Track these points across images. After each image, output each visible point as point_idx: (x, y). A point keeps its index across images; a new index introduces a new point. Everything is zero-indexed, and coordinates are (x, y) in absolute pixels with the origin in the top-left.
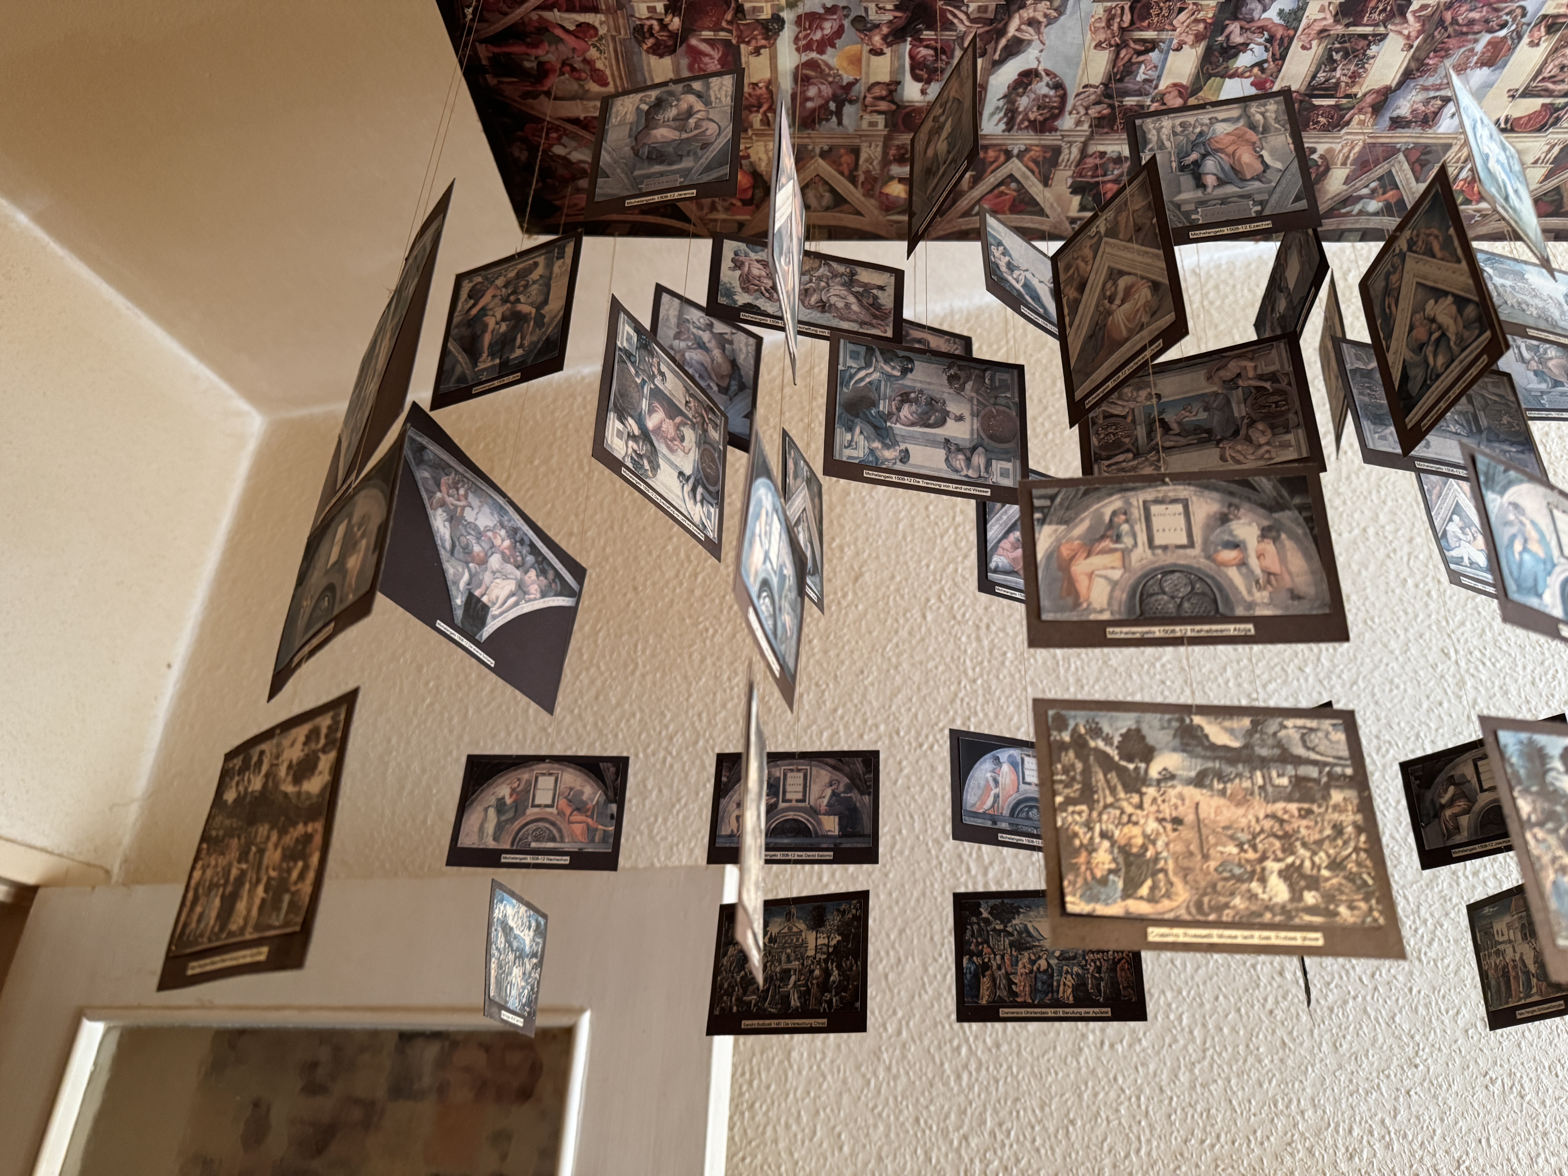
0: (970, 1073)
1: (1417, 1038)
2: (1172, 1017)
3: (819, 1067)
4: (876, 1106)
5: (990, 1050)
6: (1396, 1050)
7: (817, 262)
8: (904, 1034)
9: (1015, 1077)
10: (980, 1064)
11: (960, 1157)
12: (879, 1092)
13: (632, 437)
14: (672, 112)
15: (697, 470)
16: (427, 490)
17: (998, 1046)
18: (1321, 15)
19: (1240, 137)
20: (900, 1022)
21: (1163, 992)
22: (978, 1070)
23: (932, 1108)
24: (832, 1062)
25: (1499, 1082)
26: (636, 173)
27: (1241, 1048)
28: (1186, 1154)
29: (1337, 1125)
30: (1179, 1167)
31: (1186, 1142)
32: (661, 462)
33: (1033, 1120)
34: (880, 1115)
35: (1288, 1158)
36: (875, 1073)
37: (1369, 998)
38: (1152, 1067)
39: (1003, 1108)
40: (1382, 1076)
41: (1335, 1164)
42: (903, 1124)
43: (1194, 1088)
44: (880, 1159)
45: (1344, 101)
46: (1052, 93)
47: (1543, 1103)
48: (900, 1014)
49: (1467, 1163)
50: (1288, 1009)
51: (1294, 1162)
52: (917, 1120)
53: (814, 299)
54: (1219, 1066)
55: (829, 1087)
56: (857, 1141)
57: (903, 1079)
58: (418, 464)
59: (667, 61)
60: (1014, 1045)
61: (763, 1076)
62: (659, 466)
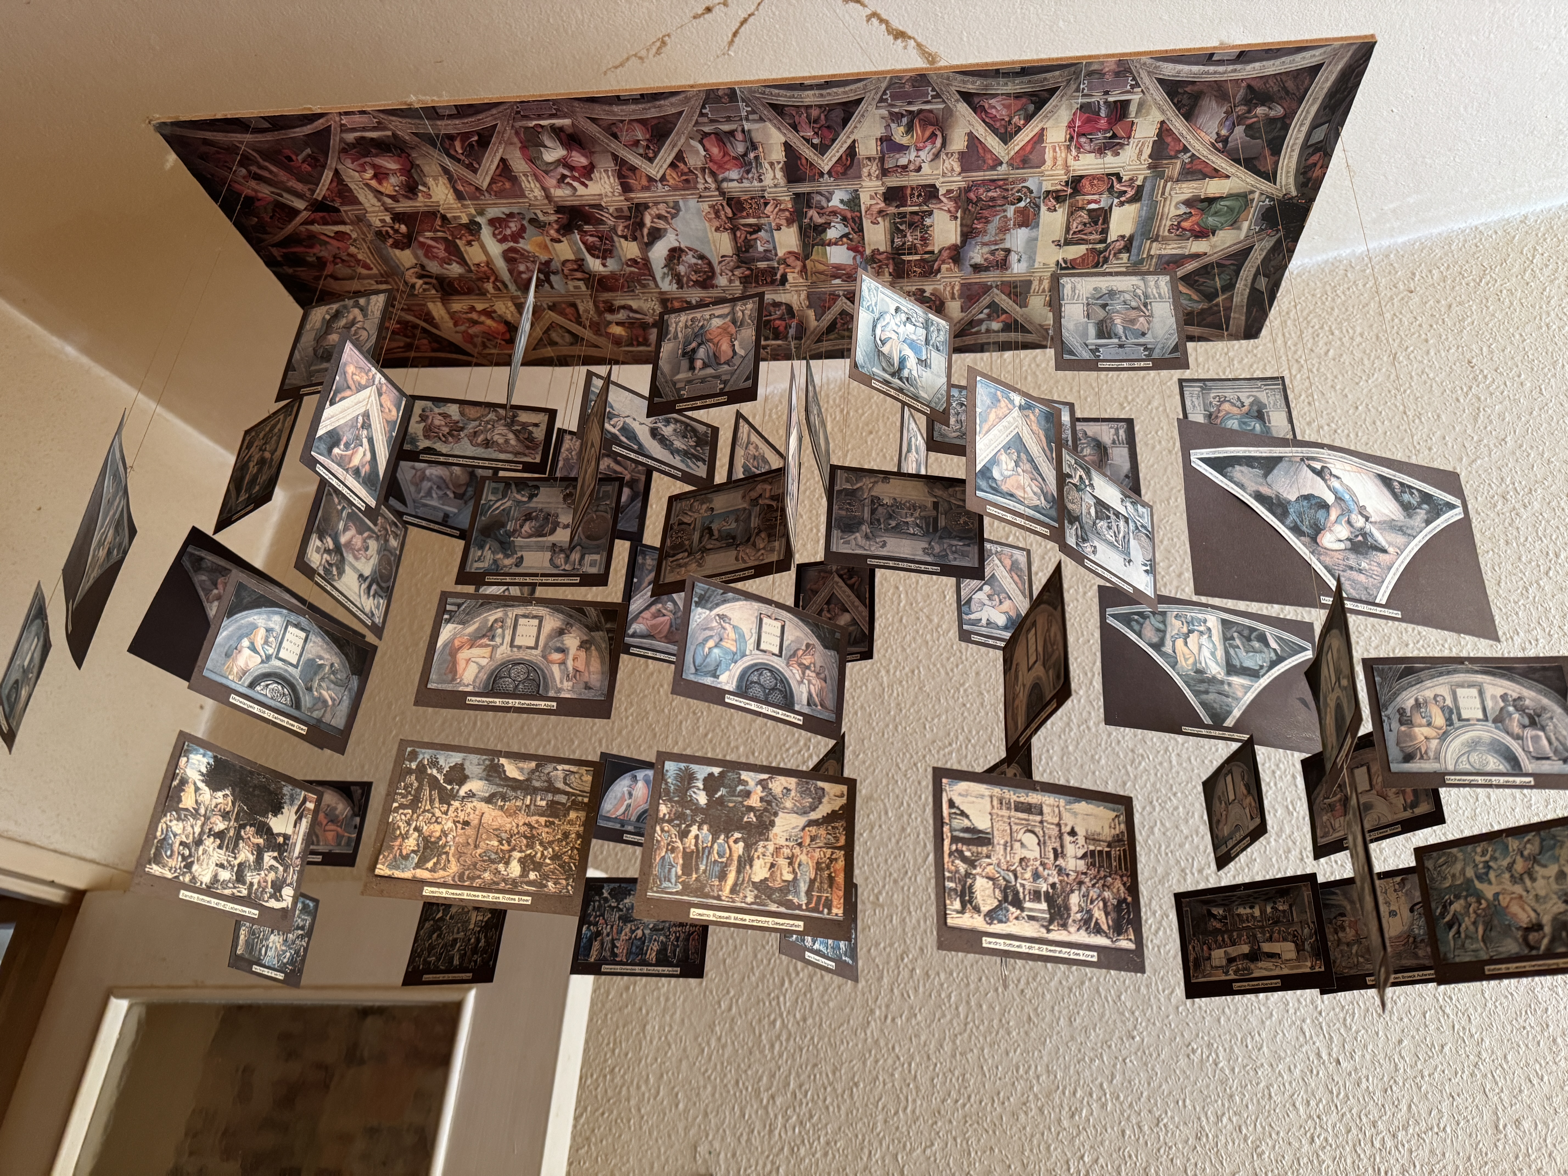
0: (781, 1043)
1: (1137, 1013)
2: (943, 996)
3: (666, 1038)
4: (706, 1071)
5: (798, 1023)
6: (1119, 1024)
7: (487, 410)
8: (734, 1010)
9: (816, 1047)
10: (790, 1034)
11: (767, 1113)
12: (710, 1059)
13: (328, 551)
14: (343, 322)
15: (374, 572)
16: (203, 589)
17: (805, 1020)
18: (873, 202)
19: (724, 329)
20: (731, 999)
21: (938, 974)
22: (788, 1040)
23: (749, 1072)
24: (677, 1033)
25: (1199, 1051)
26: (313, 368)
27: (996, 1023)
28: (942, 1112)
29: (1065, 1088)
30: (936, 1123)
31: (943, 1101)
32: (347, 568)
33: (826, 1082)
34: (709, 1077)
35: (1022, 1116)
36: (708, 1044)
37: (1101, 980)
38: (923, 1038)
39: (804, 1072)
40: (1105, 1047)
41: (1059, 1121)
42: (726, 1086)
43: (954, 1056)
44: (706, 1114)
45: (926, 256)
46: (700, 262)
47: (1233, 1070)
48: (732, 993)
49: (1165, 1121)
50: (1036, 989)
51: (1027, 1120)
52: (737, 1082)
53: (480, 439)
54: (977, 1038)
55: (673, 1054)
56: (690, 1099)
57: (729, 1048)
58: (195, 571)
59: (407, 252)
60: (817, 1019)
61: (623, 1045)
62: (344, 571)
